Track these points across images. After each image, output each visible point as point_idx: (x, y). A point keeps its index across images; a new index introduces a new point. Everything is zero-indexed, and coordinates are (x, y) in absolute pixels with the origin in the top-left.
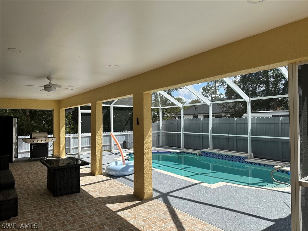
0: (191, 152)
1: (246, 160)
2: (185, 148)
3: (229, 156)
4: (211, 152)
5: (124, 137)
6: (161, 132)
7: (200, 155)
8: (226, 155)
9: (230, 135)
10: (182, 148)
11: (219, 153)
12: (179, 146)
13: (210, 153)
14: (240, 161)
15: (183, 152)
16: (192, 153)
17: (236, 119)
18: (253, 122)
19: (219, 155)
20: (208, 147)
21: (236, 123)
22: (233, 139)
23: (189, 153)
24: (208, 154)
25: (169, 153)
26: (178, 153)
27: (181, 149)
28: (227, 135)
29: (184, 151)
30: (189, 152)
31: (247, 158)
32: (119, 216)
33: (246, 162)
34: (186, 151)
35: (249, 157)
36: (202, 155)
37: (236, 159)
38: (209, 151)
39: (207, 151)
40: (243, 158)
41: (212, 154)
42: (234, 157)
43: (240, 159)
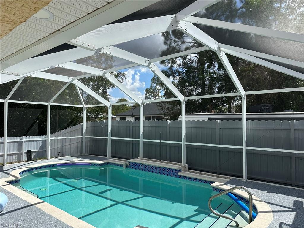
0: (117, 163)
1: (179, 174)
2: (112, 157)
3: (160, 168)
4: (140, 162)
6: (84, 136)
7: (127, 166)
8: (156, 167)
9: (162, 141)
10: (108, 157)
11: (150, 163)
12: (105, 154)
13: (139, 164)
14: (172, 175)
15: (108, 163)
16: (118, 165)
17: (169, 122)
18: (188, 126)
19: (149, 167)
20: (137, 156)
21: (170, 127)
22: (166, 146)
23: (115, 164)
24: (137, 166)
25: (89, 165)
26: (101, 165)
27: (106, 159)
28: (159, 141)
29: (109, 161)
30: (115, 162)
31: (180, 171)
33: (179, 175)
34: (111, 161)
35: (183, 169)
36: (130, 167)
38: (138, 162)
39: (136, 162)
40: (176, 171)
41: (141, 166)
42: (166, 170)
43: (172, 172)
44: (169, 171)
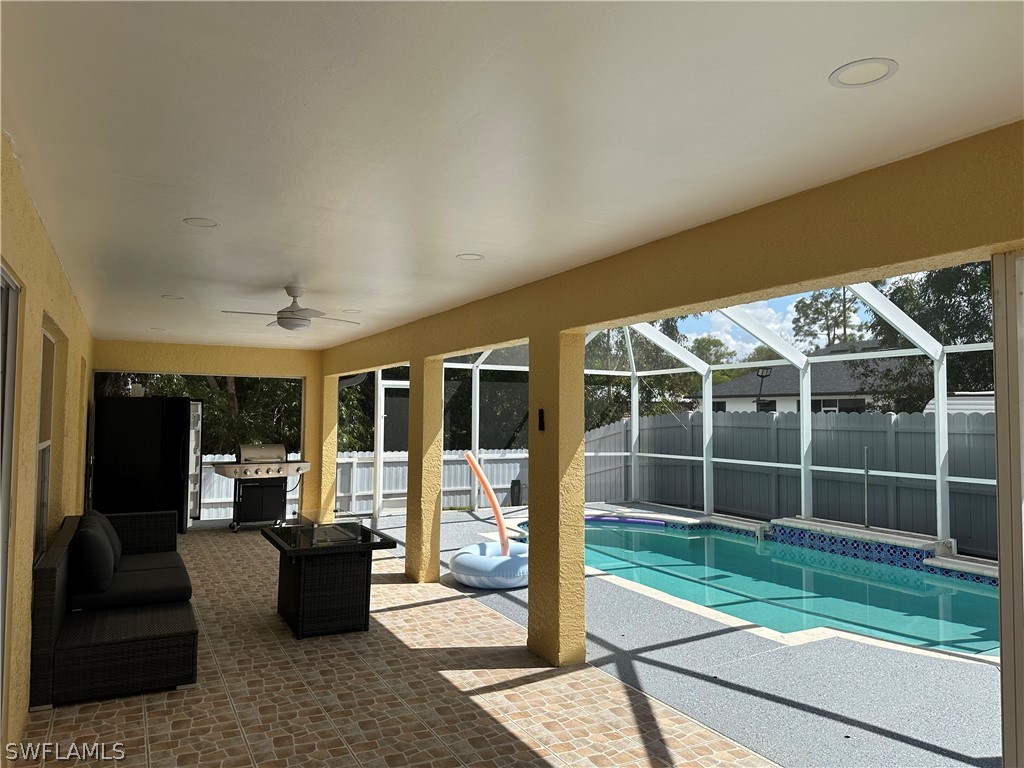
0: (735, 526)
1: (927, 561)
2: (716, 511)
3: (867, 545)
4: (806, 527)
5: (515, 468)
6: (635, 453)
7: (766, 537)
8: (855, 542)
9: (872, 472)
10: (705, 512)
11: (834, 532)
12: (695, 504)
13: (803, 531)
14: (905, 564)
15: (710, 526)
16: (738, 531)
17: (894, 417)
18: (957, 429)
19: (833, 541)
20: (795, 512)
21: (897, 433)
22: (886, 487)
23: (730, 530)
24: (797, 536)
25: (661, 525)
26: (692, 527)
27: (702, 515)
28: (862, 472)
29: (713, 521)
30: (729, 524)
31: (930, 555)
32: (477, 706)
33: (927, 566)
34: (718, 522)
35: (939, 550)
36: (774, 539)
37: (892, 555)
38: (800, 526)
39: (793, 525)
40: (918, 553)
41: (807, 536)
42: (885, 549)
43: (904, 557)
44: (895, 552)
